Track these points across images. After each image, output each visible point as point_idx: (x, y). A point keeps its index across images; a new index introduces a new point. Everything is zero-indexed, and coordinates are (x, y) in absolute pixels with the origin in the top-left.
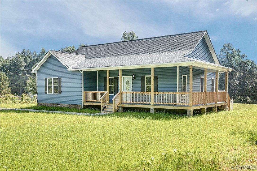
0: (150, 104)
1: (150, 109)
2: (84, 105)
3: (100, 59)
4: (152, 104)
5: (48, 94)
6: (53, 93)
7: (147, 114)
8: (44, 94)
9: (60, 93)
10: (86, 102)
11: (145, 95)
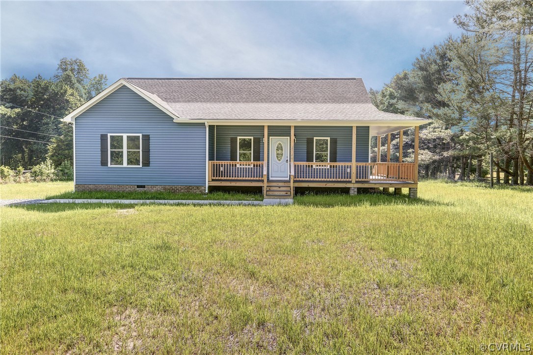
0: (350, 182)
1: (349, 188)
4: (354, 181)
5: (109, 166)
6: (125, 165)
7: (343, 197)
8: (99, 167)
10: (212, 180)
11: (314, 167)
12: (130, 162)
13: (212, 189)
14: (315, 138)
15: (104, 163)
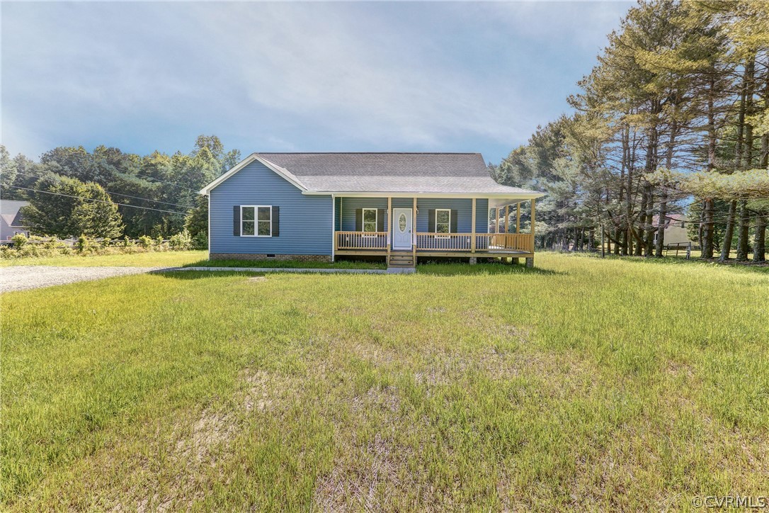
0: (470, 252)
1: (469, 258)
2: (335, 256)
3: (343, 178)
4: (473, 251)
5: (241, 235)
6: (256, 235)
7: (463, 266)
8: (231, 237)
9: (276, 233)
10: (339, 250)
11: (435, 237)
12: (260, 232)
13: (338, 258)
14: (436, 210)
15: (236, 233)
